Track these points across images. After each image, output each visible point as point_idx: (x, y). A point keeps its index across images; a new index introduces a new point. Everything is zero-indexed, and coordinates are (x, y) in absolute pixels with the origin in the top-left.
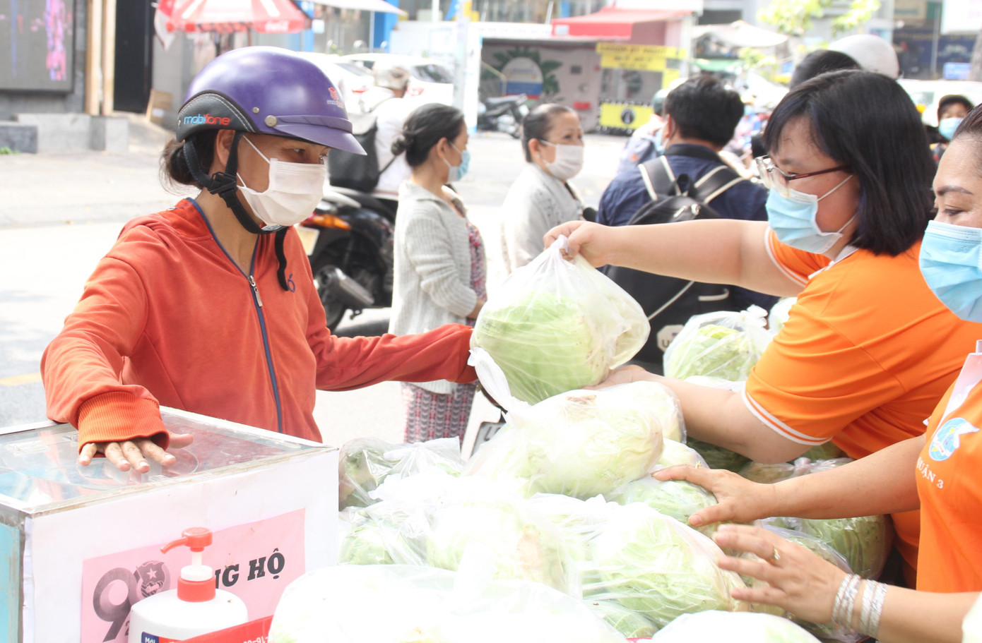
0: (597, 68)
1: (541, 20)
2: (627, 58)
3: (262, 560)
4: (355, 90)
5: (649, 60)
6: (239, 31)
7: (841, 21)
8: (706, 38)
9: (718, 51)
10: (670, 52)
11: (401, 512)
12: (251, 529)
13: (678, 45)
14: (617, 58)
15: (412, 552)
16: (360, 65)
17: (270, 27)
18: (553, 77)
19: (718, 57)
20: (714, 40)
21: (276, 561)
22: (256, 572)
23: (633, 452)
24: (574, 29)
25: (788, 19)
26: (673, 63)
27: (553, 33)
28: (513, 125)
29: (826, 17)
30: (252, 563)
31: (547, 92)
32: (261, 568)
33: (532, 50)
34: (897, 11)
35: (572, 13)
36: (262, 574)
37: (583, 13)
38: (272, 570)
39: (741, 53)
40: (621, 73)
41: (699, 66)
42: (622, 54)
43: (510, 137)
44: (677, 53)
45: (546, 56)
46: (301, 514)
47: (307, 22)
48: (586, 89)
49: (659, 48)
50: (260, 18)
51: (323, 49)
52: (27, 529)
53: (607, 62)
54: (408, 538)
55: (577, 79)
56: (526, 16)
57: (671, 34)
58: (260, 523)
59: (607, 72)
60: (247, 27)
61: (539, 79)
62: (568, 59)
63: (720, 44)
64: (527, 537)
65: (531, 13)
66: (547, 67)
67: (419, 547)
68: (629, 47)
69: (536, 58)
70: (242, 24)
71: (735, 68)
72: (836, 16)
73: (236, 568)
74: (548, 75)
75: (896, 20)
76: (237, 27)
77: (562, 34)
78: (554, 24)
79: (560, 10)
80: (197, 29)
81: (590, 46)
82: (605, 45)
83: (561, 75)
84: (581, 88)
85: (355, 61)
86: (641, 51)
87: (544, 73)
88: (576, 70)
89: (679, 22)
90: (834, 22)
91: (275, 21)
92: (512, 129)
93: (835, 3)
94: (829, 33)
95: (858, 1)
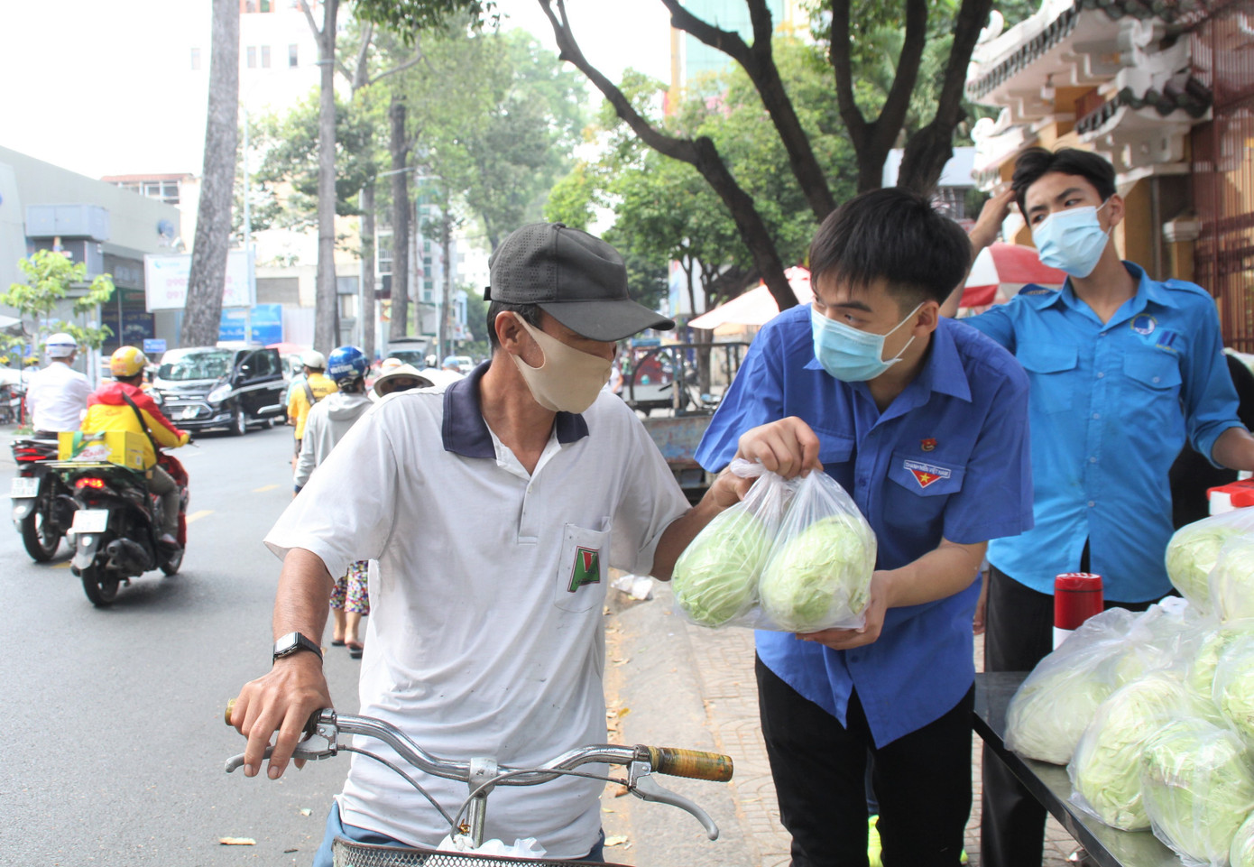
93: (72, 285)
94: (71, 312)
95: (95, 282)
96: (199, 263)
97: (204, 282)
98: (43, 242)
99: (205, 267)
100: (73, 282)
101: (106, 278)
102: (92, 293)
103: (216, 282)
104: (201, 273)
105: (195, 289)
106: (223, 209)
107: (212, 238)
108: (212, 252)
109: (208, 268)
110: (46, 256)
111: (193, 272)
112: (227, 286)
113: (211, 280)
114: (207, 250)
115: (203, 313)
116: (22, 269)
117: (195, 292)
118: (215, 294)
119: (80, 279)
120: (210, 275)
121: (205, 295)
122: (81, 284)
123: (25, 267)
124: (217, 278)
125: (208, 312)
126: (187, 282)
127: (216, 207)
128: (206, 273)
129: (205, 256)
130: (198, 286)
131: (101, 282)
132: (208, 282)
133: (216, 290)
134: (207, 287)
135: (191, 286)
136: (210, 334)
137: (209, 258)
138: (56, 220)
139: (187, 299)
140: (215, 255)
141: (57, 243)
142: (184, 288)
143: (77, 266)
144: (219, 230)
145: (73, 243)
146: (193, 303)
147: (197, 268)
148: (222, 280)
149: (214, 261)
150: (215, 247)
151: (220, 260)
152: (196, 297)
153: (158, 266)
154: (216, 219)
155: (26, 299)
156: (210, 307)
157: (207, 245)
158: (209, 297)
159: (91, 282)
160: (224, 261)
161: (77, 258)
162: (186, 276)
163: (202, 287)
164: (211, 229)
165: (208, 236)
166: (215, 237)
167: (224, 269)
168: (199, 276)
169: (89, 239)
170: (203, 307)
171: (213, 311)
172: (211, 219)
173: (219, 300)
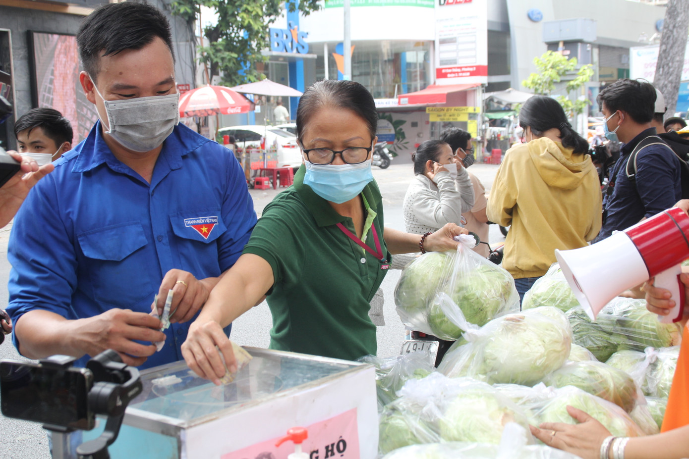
0: (428, 122)
1: (391, 96)
2: (445, 115)
3: (333, 445)
4: (283, 145)
5: (459, 115)
6: (211, 115)
7: (572, 83)
8: (491, 99)
9: (498, 107)
10: (470, 110)
11: (417, 404)
12: (325, 424)
13: (475, 105)
14: (439, 116)
15: (430, 430)
16: (285, 130)
17: (230, 111)
18: (401, 129)
19: (499, 111)
20: (496, 100)
21: (341, 445)
22: (330, 453)
23: (555, 351)
24: (412, 100)
25: (540, 84)
26: (473, 116)
27: (399, 103)
28: (380, 160)
29: (562, 81)
30: (327, 447)
31: (398, 140)
32: (332, 450)
33: (387, 114)
34: (600, 76)
35: (409, 90)
36: (333, 454)
37: (416, 90)
38: (339, 451)
39: (513, 108)
40: (442, 124)
41: (488, 117)
42: (442, 113)
43: (379, 168)
44: (475, 110)
45: (396, 117)
46: (354, 411)
47: (252, 106)
48: (421, 135)
49: (464, 108)
50: (224, 106)
51: (261, 123)
52: (182, 438)
53: (433, 118)
54: (427, 422)
55: (416, 130)
56: (382, 94)
57: (470, 99)
58: (330, 420)
59: (433, 124)
60: (216, 112)
61: (393, 132)
62: (409, 119)
63: (499, 103)
64: (506, 415)
65: (385, 92)
66: (397, 124)
67: (435, 427)
68: (446, 108)
69: (390, 119)
70: (213, 110)
71: (509, 116)
72: (569, 81)
73: (317, 452)
74: (398, 129)
75: (601, 81)
76: (210, 112)
77: (405, 103)
78: (400, 98)
79: (402, 89)
80: (186, 115)
81: (422, 110)
82: (431, 108)
83: (406, 128)
84: (418, 135)
85: (282, 128)
86: (453, 110)
87: (395, 128)
88: (414, 125)
89: (474, 91)
90: (568, 84)
91: (233, 107)
92: (380, 163)
93: (567, 73)
94: (565, 91)
95: (581, 71)
96: (665, 51)
97: (668, 65)
98: (553, 46)
99: (669, 55)
100: (567, 71)
101: (589, 67)
102: (578, 78)
103: (676, 64)
104: (666, 58)
105: (661, 69)
106: (684, 11)
107: (675, 33)
108: (674, 43)
109: (671, 55)
110: (551, 55)
111: (660, 58)
112: (685, 66)
113: (673, 63)
114: (671, 42)
115: (666, 86)
116: (536, 64)
117: (661, 72)
118: (675, 73)
119: (572, 68)
120: (673, 59)
121: (668, 74)
122: (572, 72)
123: (538, 62)
124: (677, 61)
125: (669, 85)
126: (655, 65)
127: (679, 11)
128: (669, 58)
129: (669, 46)
130: (663, 67)
131: (584, 70)
132: (670, 64)
133: (676, 70)
134: (669, 68)
135: (658, 68)
136: (670, 101)
137: (672, 47)
138: (561, 30)
139: (655, 77)
140: (676, 45)
141: (561, 45)
142: (654, 69)
143: (571, 60)
144: (680, 27)
145: (570, 44)
146: (659, 80)
147: (663, 55)
148: (681, 63)
149: (675, 50)
150: (676, 39)
151: (680, 48)
152: (661, 75)
153: (639, 55)
154: (679, 19)
155: (536, 84)
156: (671, 82)
157: (671, 38)
158: (671, 75)
159: (578, 70)
160: (683, 49)
161: (573, 55)
162: (656, 61)
163: (666, 69)
164: (674, 27)
165: (672, 32)
166: (677, 32)
167: (683, 55)
168: (664, 61)
169: (581, 41)
170: (666, 82)
171: (673, 85)
172: (675, 19)
173: (678, 76)
